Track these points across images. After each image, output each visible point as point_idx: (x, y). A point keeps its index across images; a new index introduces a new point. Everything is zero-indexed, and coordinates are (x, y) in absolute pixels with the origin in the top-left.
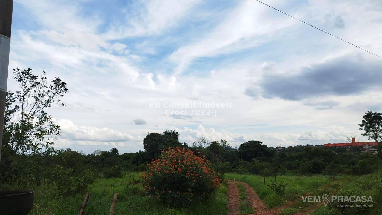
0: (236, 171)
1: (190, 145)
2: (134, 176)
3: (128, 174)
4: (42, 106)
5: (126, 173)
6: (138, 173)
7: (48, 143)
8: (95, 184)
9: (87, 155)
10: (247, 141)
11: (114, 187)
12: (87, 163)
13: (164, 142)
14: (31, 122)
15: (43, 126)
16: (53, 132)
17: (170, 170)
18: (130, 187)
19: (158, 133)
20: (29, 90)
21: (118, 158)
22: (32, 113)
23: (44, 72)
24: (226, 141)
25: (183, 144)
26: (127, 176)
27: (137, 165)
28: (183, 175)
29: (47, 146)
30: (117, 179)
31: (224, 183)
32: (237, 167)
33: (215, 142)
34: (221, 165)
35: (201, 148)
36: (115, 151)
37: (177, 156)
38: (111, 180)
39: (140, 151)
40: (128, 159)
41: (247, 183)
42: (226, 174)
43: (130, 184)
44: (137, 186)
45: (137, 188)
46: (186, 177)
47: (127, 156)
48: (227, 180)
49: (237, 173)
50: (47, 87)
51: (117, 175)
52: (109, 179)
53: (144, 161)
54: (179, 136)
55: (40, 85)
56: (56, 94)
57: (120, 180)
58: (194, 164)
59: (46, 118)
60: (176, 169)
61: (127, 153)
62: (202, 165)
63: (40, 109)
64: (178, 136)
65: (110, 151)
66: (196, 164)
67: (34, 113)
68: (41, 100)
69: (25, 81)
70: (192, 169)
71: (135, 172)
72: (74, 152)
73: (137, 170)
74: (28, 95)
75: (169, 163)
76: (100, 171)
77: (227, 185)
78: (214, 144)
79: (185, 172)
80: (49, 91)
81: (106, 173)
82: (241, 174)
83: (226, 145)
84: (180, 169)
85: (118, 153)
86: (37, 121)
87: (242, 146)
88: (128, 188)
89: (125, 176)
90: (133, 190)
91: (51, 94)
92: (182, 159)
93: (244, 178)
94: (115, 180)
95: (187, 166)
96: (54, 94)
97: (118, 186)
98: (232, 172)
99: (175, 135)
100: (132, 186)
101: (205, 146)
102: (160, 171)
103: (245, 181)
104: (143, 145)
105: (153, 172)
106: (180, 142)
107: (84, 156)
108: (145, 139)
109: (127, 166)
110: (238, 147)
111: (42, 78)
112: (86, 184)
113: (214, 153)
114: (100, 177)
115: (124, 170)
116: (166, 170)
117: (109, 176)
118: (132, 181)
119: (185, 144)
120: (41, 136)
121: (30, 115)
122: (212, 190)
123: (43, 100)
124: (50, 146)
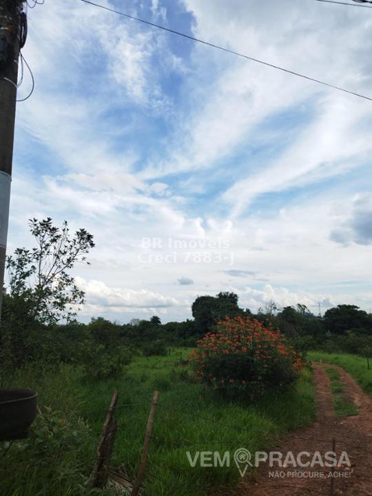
0: (322, 349)
1: (254, 312)
2: (181, 353)
3: (173, 351)
4: (63, 266)
5: (172, 349)
6: (186, 350)
7: (69, 314)
8: (132, 364)
9: (122, 325)
10: (335, 306)
11: (156, 368)
12: (122, 335)
13: (218, 307)
14: (50, 286)
15: (63, 292)
16: (76, 299)
17: (230, 350)
18: (176, 370)
19: (211, 296)
20: (48, 245)
21: (160, 329)
22: (51, 275)
23: (66, 222)
24: (305, 306)
25: (245, 311)
26: (172, 353)
27: (184, 338)
28: (250, 358)
29: (69, 318)
30: (160, 358)
31: (307, 366)
32: (323, 343)
33: (289, 307)
34: (301, 341)
35: (269, 315)
36: (156, 320)
37: (239, 330)
38: (153, 360)
39: (188, 320)
40: (173, 331)
41: (341, 367)
42: (308, 353)
43: (176, 365)
44: (186, 368)
45: (186, 372)
46: (253, 361)
47: (172, 327)
48: (310, 362)
49: (325, 352)
50: (69, 242)
51: (159, 352)
52: (149, 358)
53: (193, 333)
54: (239, 299)
55: (61, 239)
56: (80, 250)
57: (164, 359)
58: (264, 342)
59: (68, 281)
60: (238, 348)
61: (171, 323)
62: (276, 343)
63: (60, 269)
64: (236, 300)
65: (149, 320)
66: (267, 342)
67: (54, 275)
68: (61, 258)
69: (43, 234)
70: (261, 348)
71: (183, 348)
72: (106, 321)
73: (185, 345)
74: (46, 252)
75: (229, 339)
76: (138, 346)
77: (311, 369)
78: (288, 310)
79: (252, 353)
80: (71, 246)
81: (146, 350)
82: (330, 353)
83: (306, 311)
84: (244, 349)
85: (160, 322)
86: (57, 286)
87: (328, 313)
88: (174, 371)
89: (169, 354)
90: (181, 374)
91: (74, 250)
92: (246, 334)
93: (336, 358)
94: (157, 359)
95: (255, 344)
96: (78, 250)
97: (161, 368)
98: (317, 351)
99: (233, 298)
100: (180, 369)
101: (275, 313)
102: (217, 351)
103: (337, 364)
104: (192, 313)
105: (207, 352)
106: (240, 307)
107: (119, 326)
108: (194, 303)
109: (173, 340)
110: (323, 314)
111: (64, 230)
112: (121, 365)
113: (289, 322)
114: (138, 355)
115: (168, 346)
116: (225, 349)
117: (150, 353)
118: (179, 361)
119: (248, 311)
120: (61, 305)
121: (49, 278)
122: (292, 379)
123: (64, 258)
124: (72, 318)
